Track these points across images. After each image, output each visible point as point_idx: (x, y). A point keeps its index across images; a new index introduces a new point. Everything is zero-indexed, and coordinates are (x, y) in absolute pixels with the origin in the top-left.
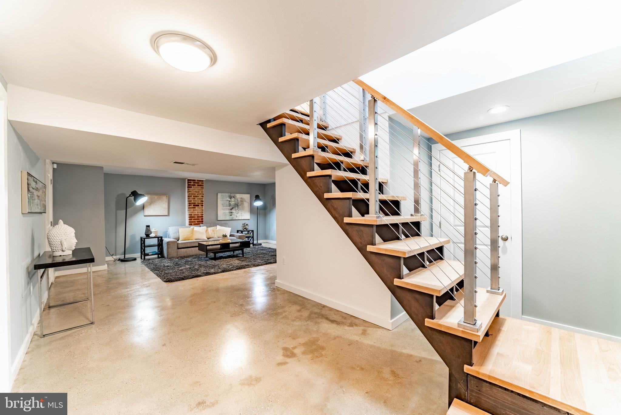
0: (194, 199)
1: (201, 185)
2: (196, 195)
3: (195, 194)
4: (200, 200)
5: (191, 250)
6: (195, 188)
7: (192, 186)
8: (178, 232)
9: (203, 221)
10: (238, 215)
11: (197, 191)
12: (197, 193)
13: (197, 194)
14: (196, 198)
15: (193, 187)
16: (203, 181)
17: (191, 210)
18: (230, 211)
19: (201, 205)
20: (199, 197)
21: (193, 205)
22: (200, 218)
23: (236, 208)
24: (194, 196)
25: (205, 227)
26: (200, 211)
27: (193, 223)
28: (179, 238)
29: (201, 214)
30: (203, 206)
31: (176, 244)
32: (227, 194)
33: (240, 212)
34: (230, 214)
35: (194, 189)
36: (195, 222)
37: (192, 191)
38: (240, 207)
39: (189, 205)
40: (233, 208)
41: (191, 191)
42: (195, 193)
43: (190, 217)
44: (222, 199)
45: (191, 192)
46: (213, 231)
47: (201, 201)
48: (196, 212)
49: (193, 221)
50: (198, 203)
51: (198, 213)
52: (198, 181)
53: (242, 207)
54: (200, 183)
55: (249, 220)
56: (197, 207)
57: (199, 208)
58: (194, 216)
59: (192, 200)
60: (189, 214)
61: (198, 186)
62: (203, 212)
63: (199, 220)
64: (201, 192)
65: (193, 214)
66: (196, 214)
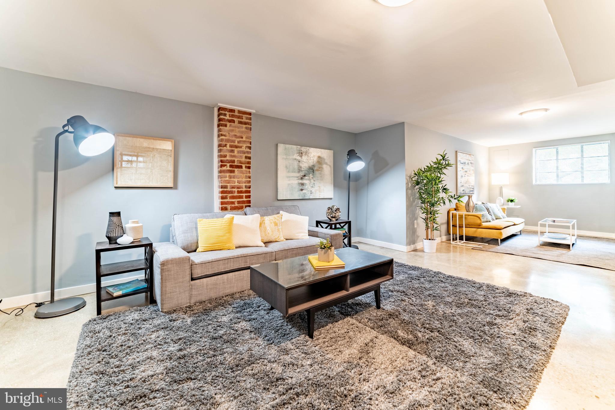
0: (232, 151)
1: (246, 123)
2: (236, 144)
3: (234, 142)
4: (244, 155)
5: (227, 279)
6: (234, 129)
7: (228, 124)
9: (249, 202)
10: (313, 190)
11: (238, 134)
12: (238, 140)
13: (239, 142)
14: (236, 150)
15: (230, 125)
16: (250, 114)
17: (226, 177)
18: (300, 181)
19: (246, 167)
20: (241, 147)
21: (228, 165)
22: (244, 195)
23: (311, 176)
24: (230, 146)
25: (257, 216)
26: (244, 180)
27: (229, 207)
29: (246, 187)
30: (249, 168)
31: (187, 267)
32: (295, 147)
33: (317, 184)
34: (301, 188)
35: (232, 131)
36: (233, 203)
37: (227, 134)
38: (317, 173)
39: (222, 166)
40: (305, 176)
41: (224, 133)
42: (234, 139)
43: (222, 192)
44: (285, 157)
45: (225, 136)
46: (276, 224)
47: (246, 157)
48: (236, 180)
49: (228, 200)
50: (241, 162)
51: (239, 184)
52: (241, 114)
53: (320, 174)
54: (244, 118)
55: (331, 199)
56: (238, 169)
57: (242, 172)
58: (230, 191)
59: (228, 154)
60: (221, 184)
61: (241, 125)
62: (250, 181)
63: (243, 198)
64: (246, 137)
65: (228, 185)
66: (235, 186)
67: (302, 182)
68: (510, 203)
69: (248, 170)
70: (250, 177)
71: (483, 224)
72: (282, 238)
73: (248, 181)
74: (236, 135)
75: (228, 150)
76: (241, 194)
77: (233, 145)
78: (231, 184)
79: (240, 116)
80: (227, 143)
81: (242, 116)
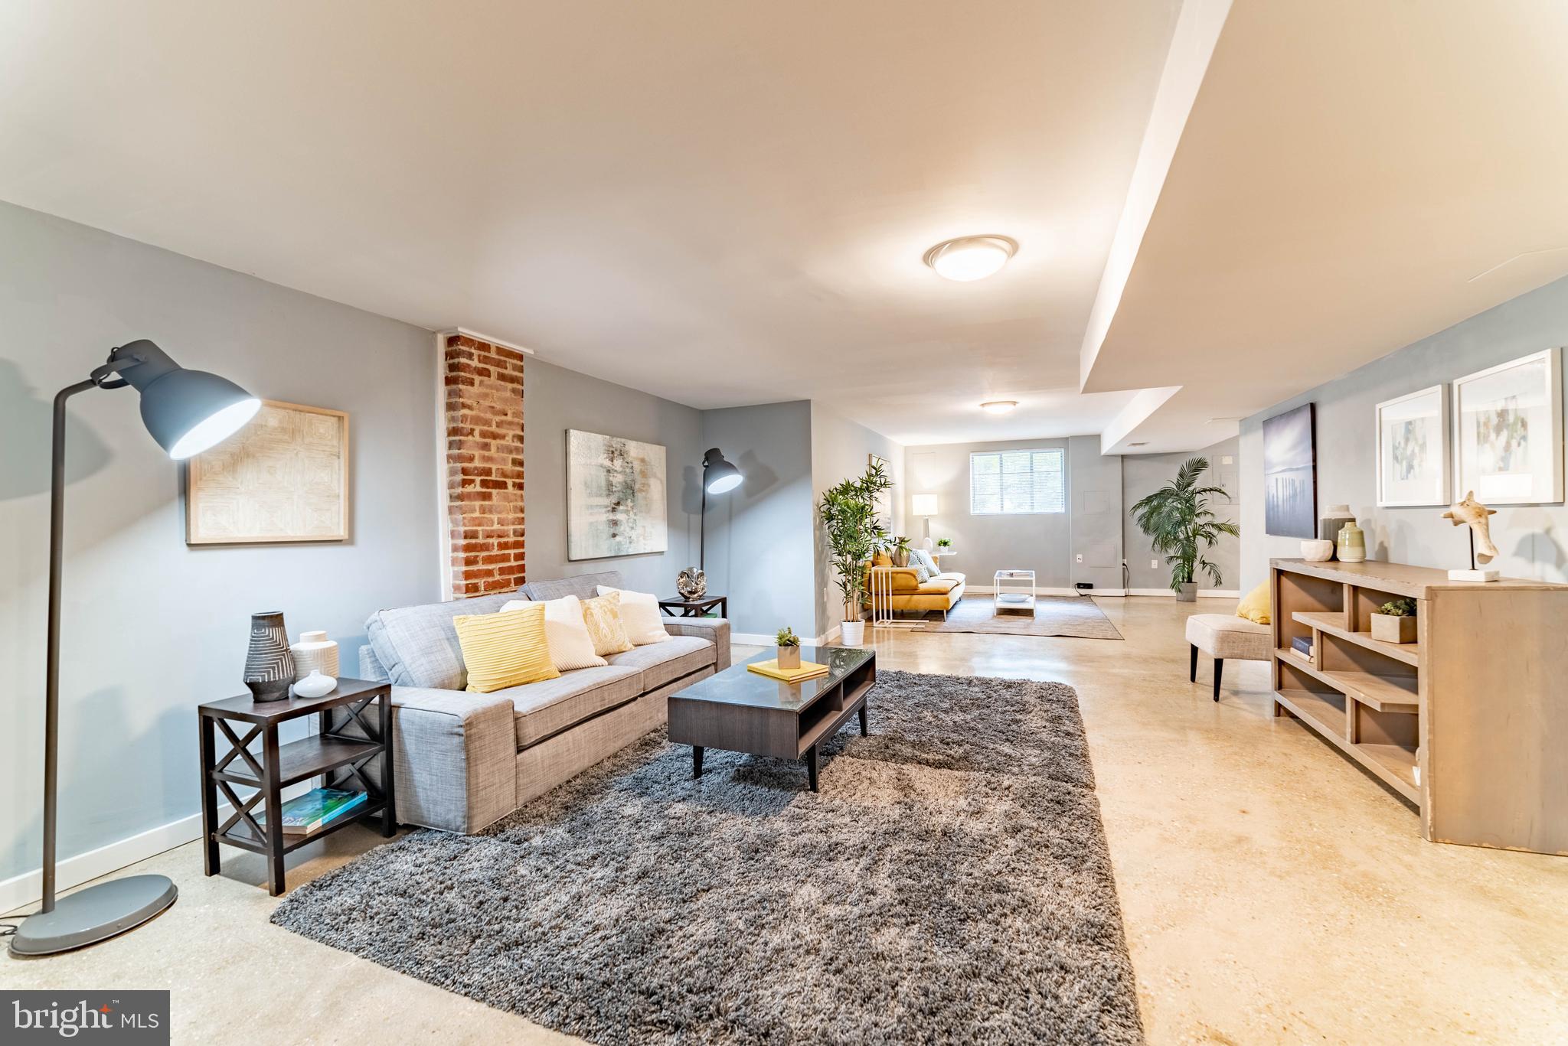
0: (486, 447)
1: (512, 380)
2: (494, 428)
3: (488, 423)
4: (511, 457)
6: (488, 391)
7: (477, 379)
8: (453, 638)
9: (525, 569)
10: (634, 534)
11: (498, 406)
12: (498, 418)
13: (498, 425)
14: (494, 443)
15: (481, 382)
16: (520, 357)
17: (473, 511)
18: (611, 516)
19: (514, 485)
20: (503, 437)
21: (478, 479)
22: (512, 552)
23: (629, 503)
24: (483, 435)
25: (574, 599)
26: (511, 516)
27: (481, 582)
28: (464, 673)
29: (515, 533)
30: (520, 487)
31: (510, 725)
32: (599, 437)
33: (640, 521)
34: (612, 531)
35: (485, 396)
36: (489, 573)
38: (640, 498)
39: (457, 484)
40: (618, 504)
41: (468, 402)
42: (489, 416)
43: (468, 548)
44: (583, 460)
45: (470, 407)
47: (514, 462)
48: (495, 517)
49: (481, 566)
50: (504, 475)
51: (502, 528)
52: (502, 355)
53: (645, 498)
54: (508, 365)
55: (661, 553)
56: (497, 490)
57: (506, 498)
58: (484, 544)
59: (477, 453)
60: (462, 529)
61: (502, 383)
62: (523, 518)
63: (509, 561)
64: (514, 413)
65: (479, 528)
66: (492, 531)
67: (615, 518)
68: (942, 547)
69: (519, 492)
70: (522, 511)
71: (920, 585)
72: (630, 645)
73: (518, 518)
74: (493, 407)
75: (478, 443)
76: (507, 552)
77: (487, 431)
78: (485, 528)
79: (500, 361)
80: (475, 427)
81: (505, 362)
